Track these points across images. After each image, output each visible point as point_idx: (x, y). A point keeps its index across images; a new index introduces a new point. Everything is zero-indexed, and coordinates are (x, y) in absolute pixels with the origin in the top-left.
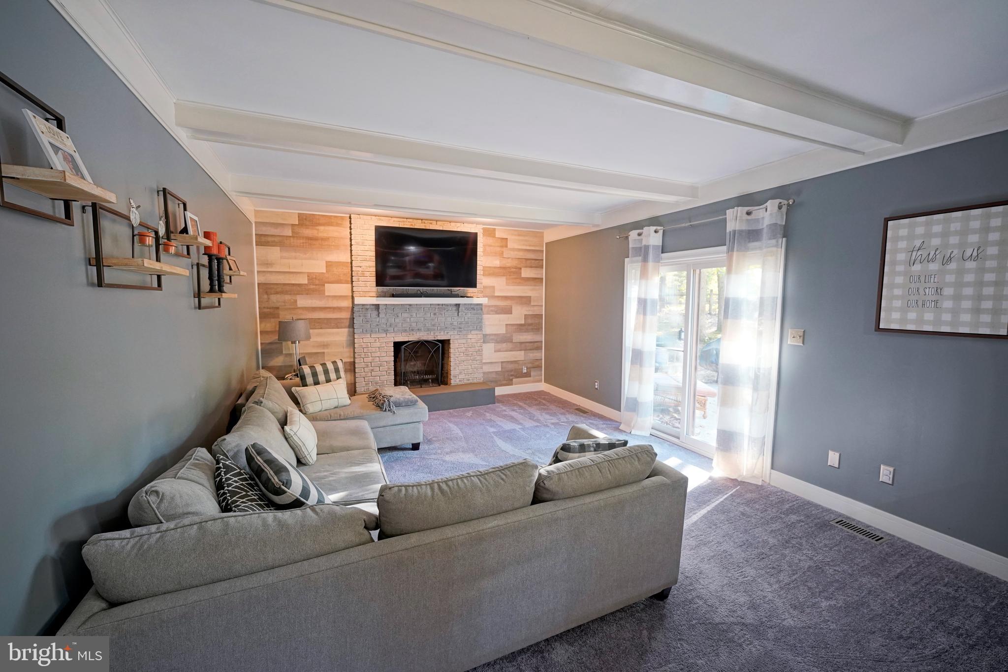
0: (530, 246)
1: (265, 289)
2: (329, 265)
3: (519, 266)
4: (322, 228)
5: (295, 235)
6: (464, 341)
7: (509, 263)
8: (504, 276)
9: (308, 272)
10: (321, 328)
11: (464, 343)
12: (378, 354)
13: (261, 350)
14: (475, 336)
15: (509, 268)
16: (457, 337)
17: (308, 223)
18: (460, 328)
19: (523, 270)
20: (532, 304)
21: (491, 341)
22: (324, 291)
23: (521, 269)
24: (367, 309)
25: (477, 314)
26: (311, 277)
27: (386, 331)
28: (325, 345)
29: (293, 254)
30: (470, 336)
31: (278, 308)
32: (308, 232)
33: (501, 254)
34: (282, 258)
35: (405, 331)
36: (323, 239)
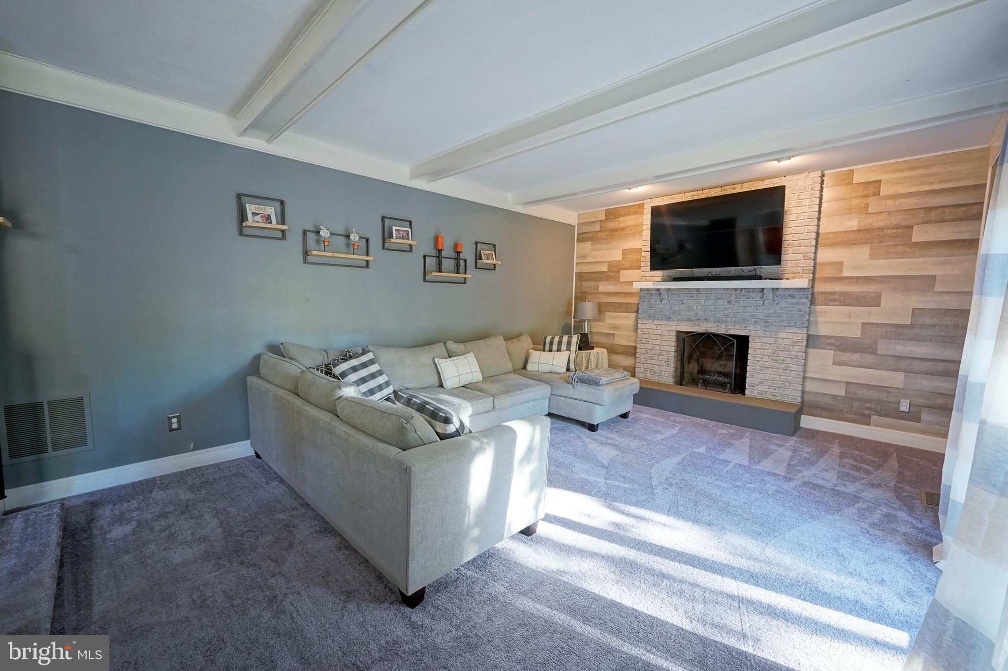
0: (941, 182)
1: (581, 276)
2: (625, 252)
3: (906, 223)
4: (621, 219)
5: (603, 229)
6: (771, 341)
7: (881, 221)
8: (865, 243)
9: (608, 261)
10: (614, 312)
11: (770, 344)
12: (658, 342)
13: (574, 326)
14: (791, 336)
15: (881, 229)
16: (760, 334)
17: (612, 217)
18: (766, 322)
19: (916, 229)
20: (936, 290)
21: (828, 347)
22: (619, 277)
23: (912, 227)
24: (651, 294)
25: (798, 304)
26: (611, 265)
27: (669, 319)
28: (616, 328)
29: (599, 246)
30: (782, 335)
31: (586, 293)
32: (612, 225)
33: (864, 210)
34: (592, 250)
35: (690, 320)
36: (623, 229)
